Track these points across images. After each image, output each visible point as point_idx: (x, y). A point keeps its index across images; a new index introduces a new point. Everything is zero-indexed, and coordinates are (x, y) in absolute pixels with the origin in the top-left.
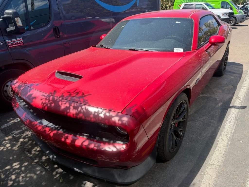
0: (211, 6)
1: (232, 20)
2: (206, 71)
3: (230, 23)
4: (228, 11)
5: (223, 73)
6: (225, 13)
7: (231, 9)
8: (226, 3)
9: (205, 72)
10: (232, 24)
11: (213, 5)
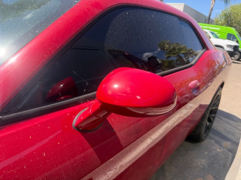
0: (216, 36)
1: (236, 54)
2: (176, 124)
3: (234, 56)
4: (234, 43)
5: (203, 137)
6: (230, 45)
7: (237, 42)
8: (232, 36)
9: (174, 126)
10: (235, 58)
11: (218, 35)
